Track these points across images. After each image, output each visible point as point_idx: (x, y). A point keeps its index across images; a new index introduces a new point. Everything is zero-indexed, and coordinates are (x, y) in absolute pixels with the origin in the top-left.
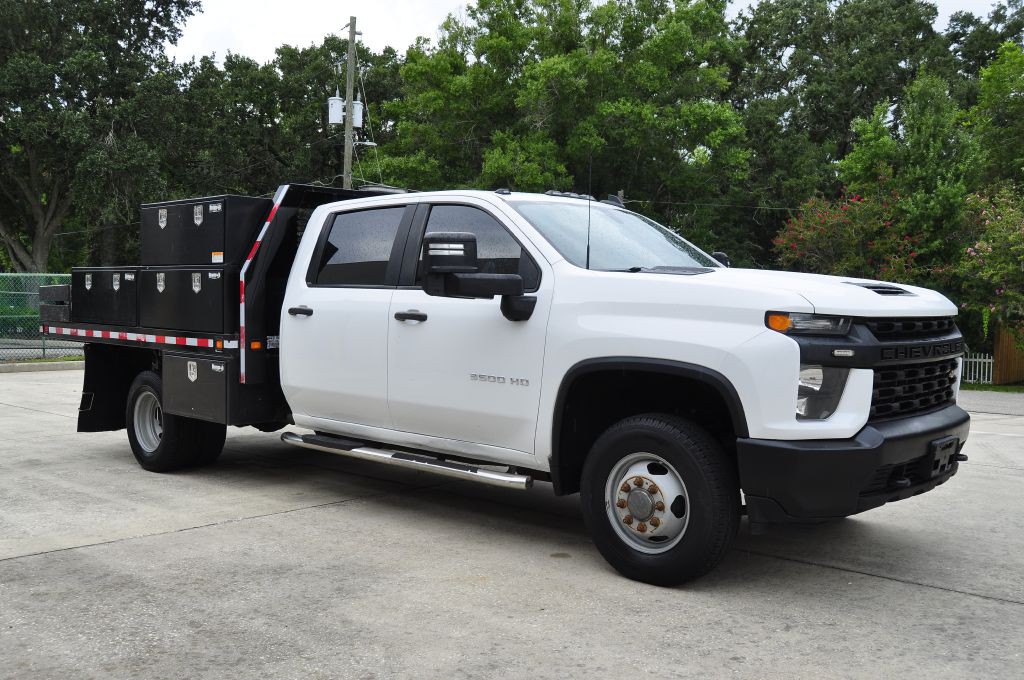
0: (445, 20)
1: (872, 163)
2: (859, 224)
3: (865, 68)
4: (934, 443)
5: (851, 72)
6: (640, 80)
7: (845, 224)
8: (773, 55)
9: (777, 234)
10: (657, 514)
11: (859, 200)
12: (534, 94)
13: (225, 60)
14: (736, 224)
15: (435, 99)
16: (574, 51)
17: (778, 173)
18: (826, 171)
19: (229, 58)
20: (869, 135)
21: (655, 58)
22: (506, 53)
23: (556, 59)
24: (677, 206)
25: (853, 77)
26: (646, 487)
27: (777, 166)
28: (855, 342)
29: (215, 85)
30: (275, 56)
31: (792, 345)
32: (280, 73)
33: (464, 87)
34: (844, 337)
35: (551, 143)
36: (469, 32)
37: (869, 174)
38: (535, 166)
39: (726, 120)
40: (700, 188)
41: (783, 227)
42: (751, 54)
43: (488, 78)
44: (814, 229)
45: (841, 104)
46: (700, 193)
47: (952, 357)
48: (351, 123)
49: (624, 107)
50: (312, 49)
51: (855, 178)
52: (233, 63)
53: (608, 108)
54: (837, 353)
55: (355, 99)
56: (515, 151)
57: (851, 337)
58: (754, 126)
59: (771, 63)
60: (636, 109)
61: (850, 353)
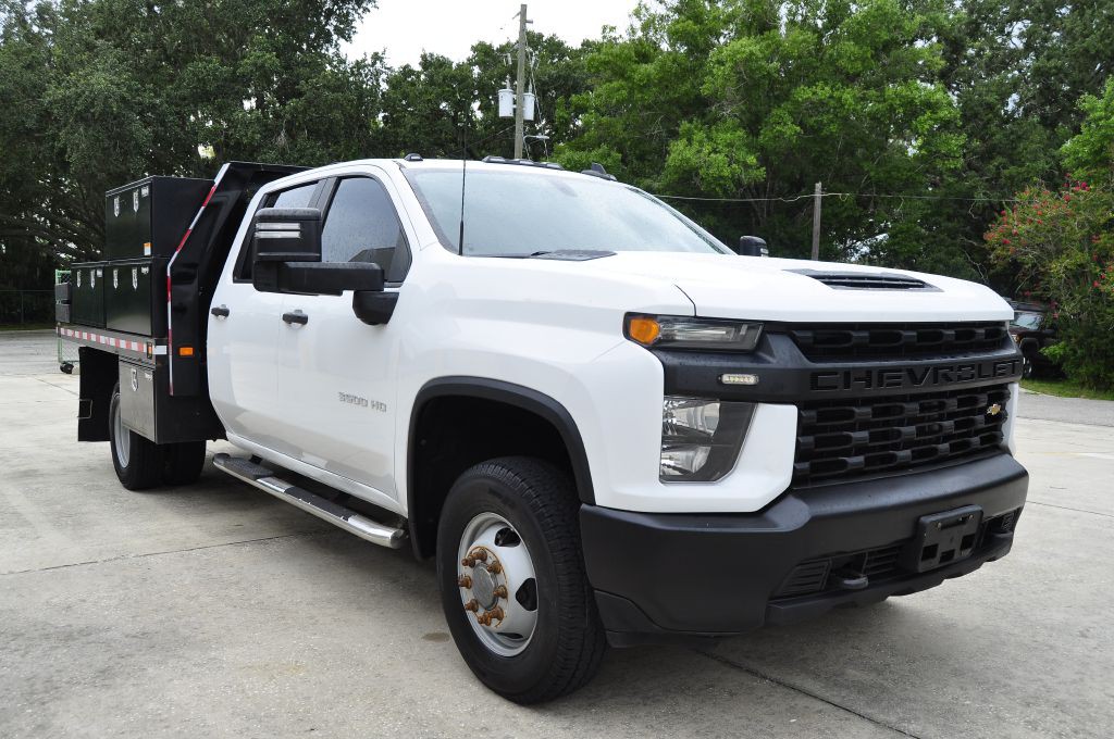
0: (636, 6)
1: (1103, 146)
2: (1084, 215)
3: (1102, 40)
4: (923, 519)
5: (1085, 45)
6: (842, 63)
7: (1066, 217)
8: (1001, 31)
9: (989, 229)
10: (501, 603)
11: (1084, 188)
12: (720, 81)
13: (420, 60)
14: (950, 218)
15: (619, 90)
16: (767, 33)
17: (999, 160)
18: (1053, 157)
19: (424, 57)
20: (1098, 114)
21: (857, 37)
22: (695, 39)
23: (744, 41)
24: (883, 199)
25: (1087, 50)
26: (489, 561)
27: (999, 153)
28: (769, 362)
29: (413, 84)
30: (471, 54)
31: (652, 366)
32: (476, 70)
33: (649, 76)
34: (752, 354)
35: (741, 133)
36: (662, 18)
37: (1098, 158)
38: (720, 157)
39: (937, 103)
40: (907, 179)
41: (995, 219)
42: (974, 30)
43: (676, 65)
44: (1031, 221)
45: (1075, 82)
46: (909, 184)
47: (999, 381)
48: (522, 115)
49: (823, 92)
50: (508, 44)
51: (1081, 164)
52: (427, 62)
53: (803, 93)
54: (726, 379)
55: (526, 90)
56: (701, 143)
57: (761, 354)
58: (972, 109)
59: (999, 41)
60: (836, 94)
61: (750, 380)
